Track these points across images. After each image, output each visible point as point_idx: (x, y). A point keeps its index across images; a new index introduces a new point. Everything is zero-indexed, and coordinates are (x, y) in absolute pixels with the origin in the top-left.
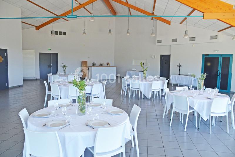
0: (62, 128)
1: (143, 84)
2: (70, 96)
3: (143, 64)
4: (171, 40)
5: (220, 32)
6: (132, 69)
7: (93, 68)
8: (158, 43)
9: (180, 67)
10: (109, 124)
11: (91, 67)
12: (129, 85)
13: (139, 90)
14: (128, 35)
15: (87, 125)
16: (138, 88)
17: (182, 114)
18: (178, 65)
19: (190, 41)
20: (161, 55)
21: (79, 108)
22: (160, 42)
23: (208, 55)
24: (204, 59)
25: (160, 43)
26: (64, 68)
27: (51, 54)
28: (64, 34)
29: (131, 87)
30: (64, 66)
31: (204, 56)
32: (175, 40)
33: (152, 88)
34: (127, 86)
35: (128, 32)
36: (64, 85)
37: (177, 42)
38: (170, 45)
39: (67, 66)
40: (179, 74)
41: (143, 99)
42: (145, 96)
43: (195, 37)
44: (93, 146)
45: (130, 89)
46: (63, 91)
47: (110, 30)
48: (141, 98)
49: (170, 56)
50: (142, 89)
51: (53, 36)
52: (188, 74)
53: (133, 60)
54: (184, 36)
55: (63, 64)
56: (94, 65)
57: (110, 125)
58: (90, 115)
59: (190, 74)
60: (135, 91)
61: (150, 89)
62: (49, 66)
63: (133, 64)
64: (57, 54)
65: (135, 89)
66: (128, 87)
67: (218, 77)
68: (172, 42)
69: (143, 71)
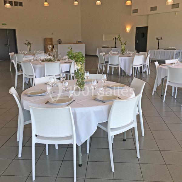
0: (69, 104)
1: (123, 60)
2: (46, 75)
3: (116, 39)
4: (149, 9)
6: (103, 46)
7: (59, 45)
8: (133, 13)
9: (159, 40)
10: (118, 98)
11: (57, 44)
12: (107, 62)
13: (119, 67)
15: (95, 100)
16: (117, 65)
17: (175, 88)
18: (157, 38)
19: (172, 8)
20: (137, 28)
21: (77, 83)
22: (136, 11)
25: (137, 13)
26: (28, 45)
27: (6, 29)
28: (21, 4)
29: (109, 64)
30: (29, 43)
32: (154, 9)
33: (134, 64)
34: (104, 63)
36: (38, 64)
37: (156, 10)
38: (148, 15)
39: (32, 43)
40: (158, 49)
41: (122, 76)
42: (125, 73)
43: (179, 4)
44: (107, 121)
45: (109, 66)
46: (37, 71)
48: (121, 75)
49: (147, 28)
50: (122, 66)
52: (169, 47)
53: (103, 35)
55: (26, 40)
56: (60, 42)
57: (120, 98)
58: (94, 89)
59: (171, 47)
60: (116, 67)
61: (131, 65)
62: (6, 45)
63: (104, 40)
64: (14, 30)
66: (106, 64)
68: (151, 11)
69: (116, 47)
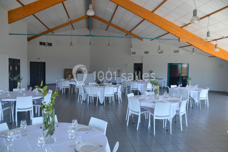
1: (140, 85)
3: (119, 70)
4: (144, 52)
5: (180, 48)
8: (132, 54)
9: (151, 72)
13: (137, 90)
14: (109, 47)
19: (159, 53)
20: (134, 64)
23: (172, 64)
24: (169, 66)
25: (135, 55)
27: (39, 62)
28: (51, 45)
31: (169, 65)
32: (146, 53)
35: (109, 45)
37: (148, 53)
38: (143, 56)
43: (163, 51)
45: (131, 89)
47: (90, 42)
49: (142, 64)
51: (47, 47)
52: (159, 77)
53: (109, 67)
54: (158, 50)
60: (135, 90)
61: (145, 89)
64: (45, 63)
65: (135, 89)
67: (180, 79)
69: (119, 77)
